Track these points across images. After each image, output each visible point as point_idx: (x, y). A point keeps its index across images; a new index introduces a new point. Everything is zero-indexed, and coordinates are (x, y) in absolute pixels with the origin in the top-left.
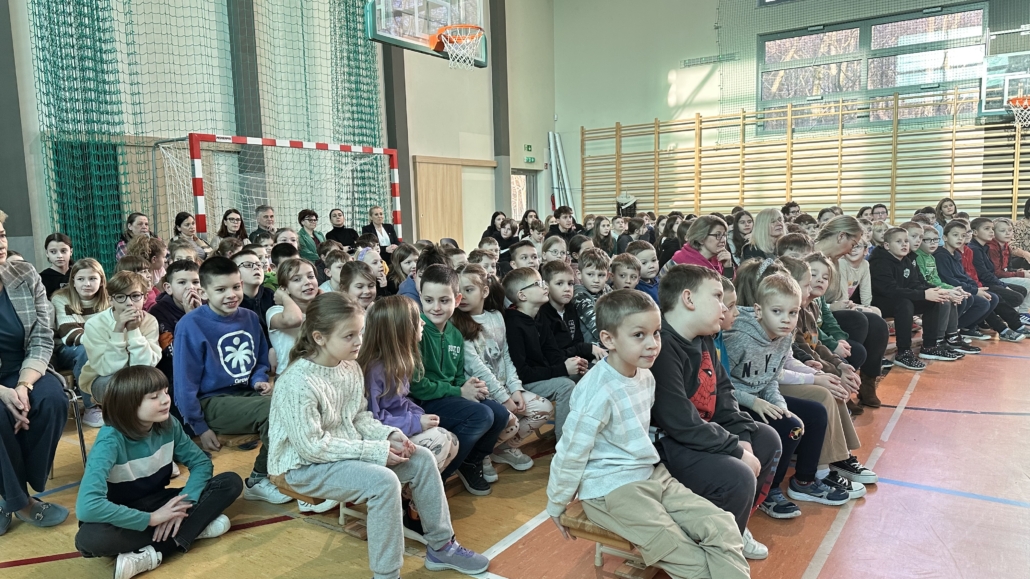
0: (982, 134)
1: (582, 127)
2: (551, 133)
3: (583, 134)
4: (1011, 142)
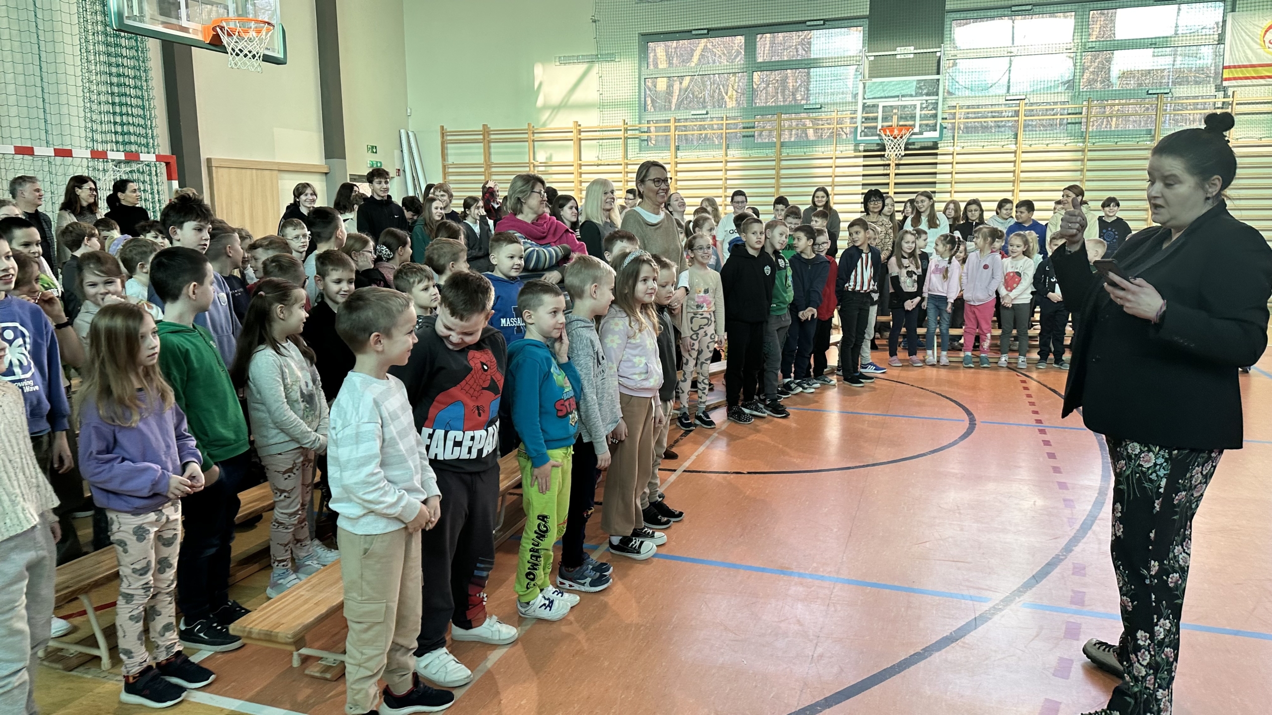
0: (861, 161)
1: (442, 127)
2: (403, 131)
3: (443, 135)
4: (885, 172)
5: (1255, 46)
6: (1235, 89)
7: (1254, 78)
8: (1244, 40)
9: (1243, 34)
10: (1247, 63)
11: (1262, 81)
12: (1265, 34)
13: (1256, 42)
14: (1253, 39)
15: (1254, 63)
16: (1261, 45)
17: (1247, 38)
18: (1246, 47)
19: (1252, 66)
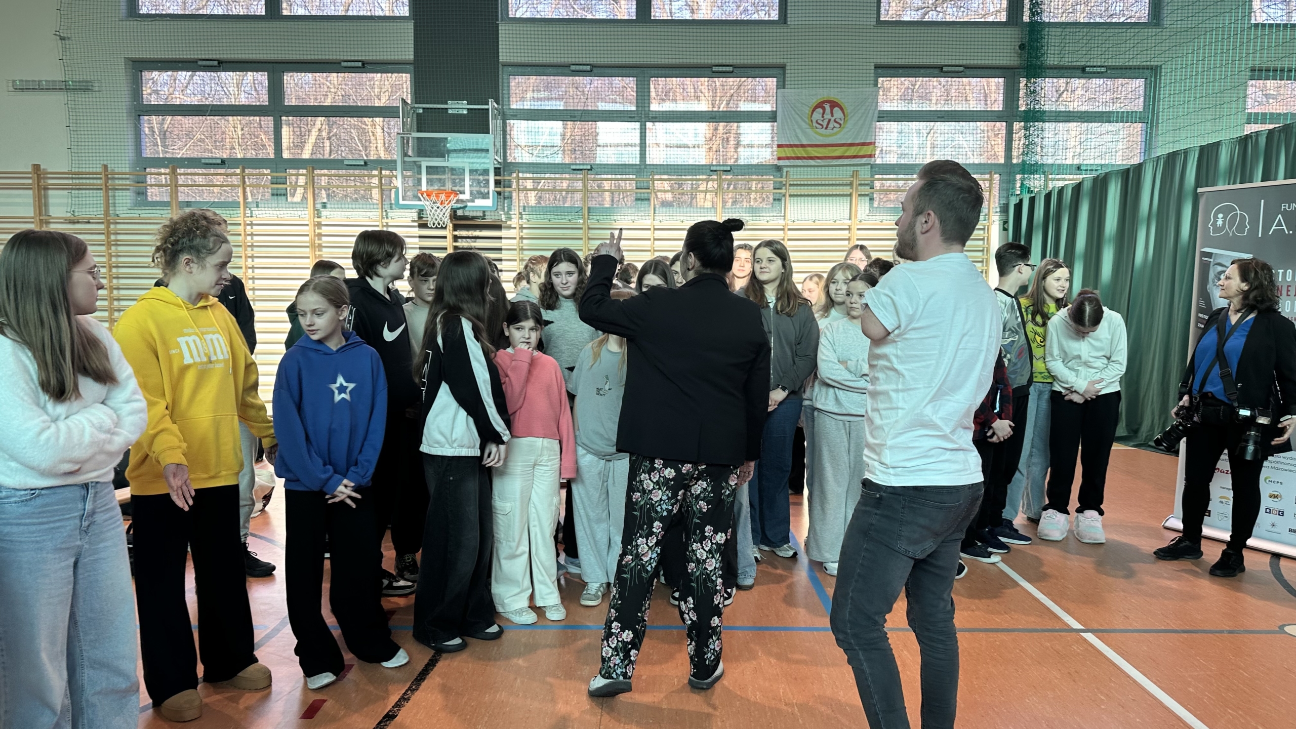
5: (803, 124)
6: (789, 169)
7: (804, 158)
8: (794, 118)
9: (793, 112)
10: (797, 143)
11: (812, 162)
12: (812, 113)
13: (805, 122)
14: (801, 118)
15: (805, 142)
16: (809, 125)
17: (796, 116)
18: (796, 126)
19: (803, 146)
